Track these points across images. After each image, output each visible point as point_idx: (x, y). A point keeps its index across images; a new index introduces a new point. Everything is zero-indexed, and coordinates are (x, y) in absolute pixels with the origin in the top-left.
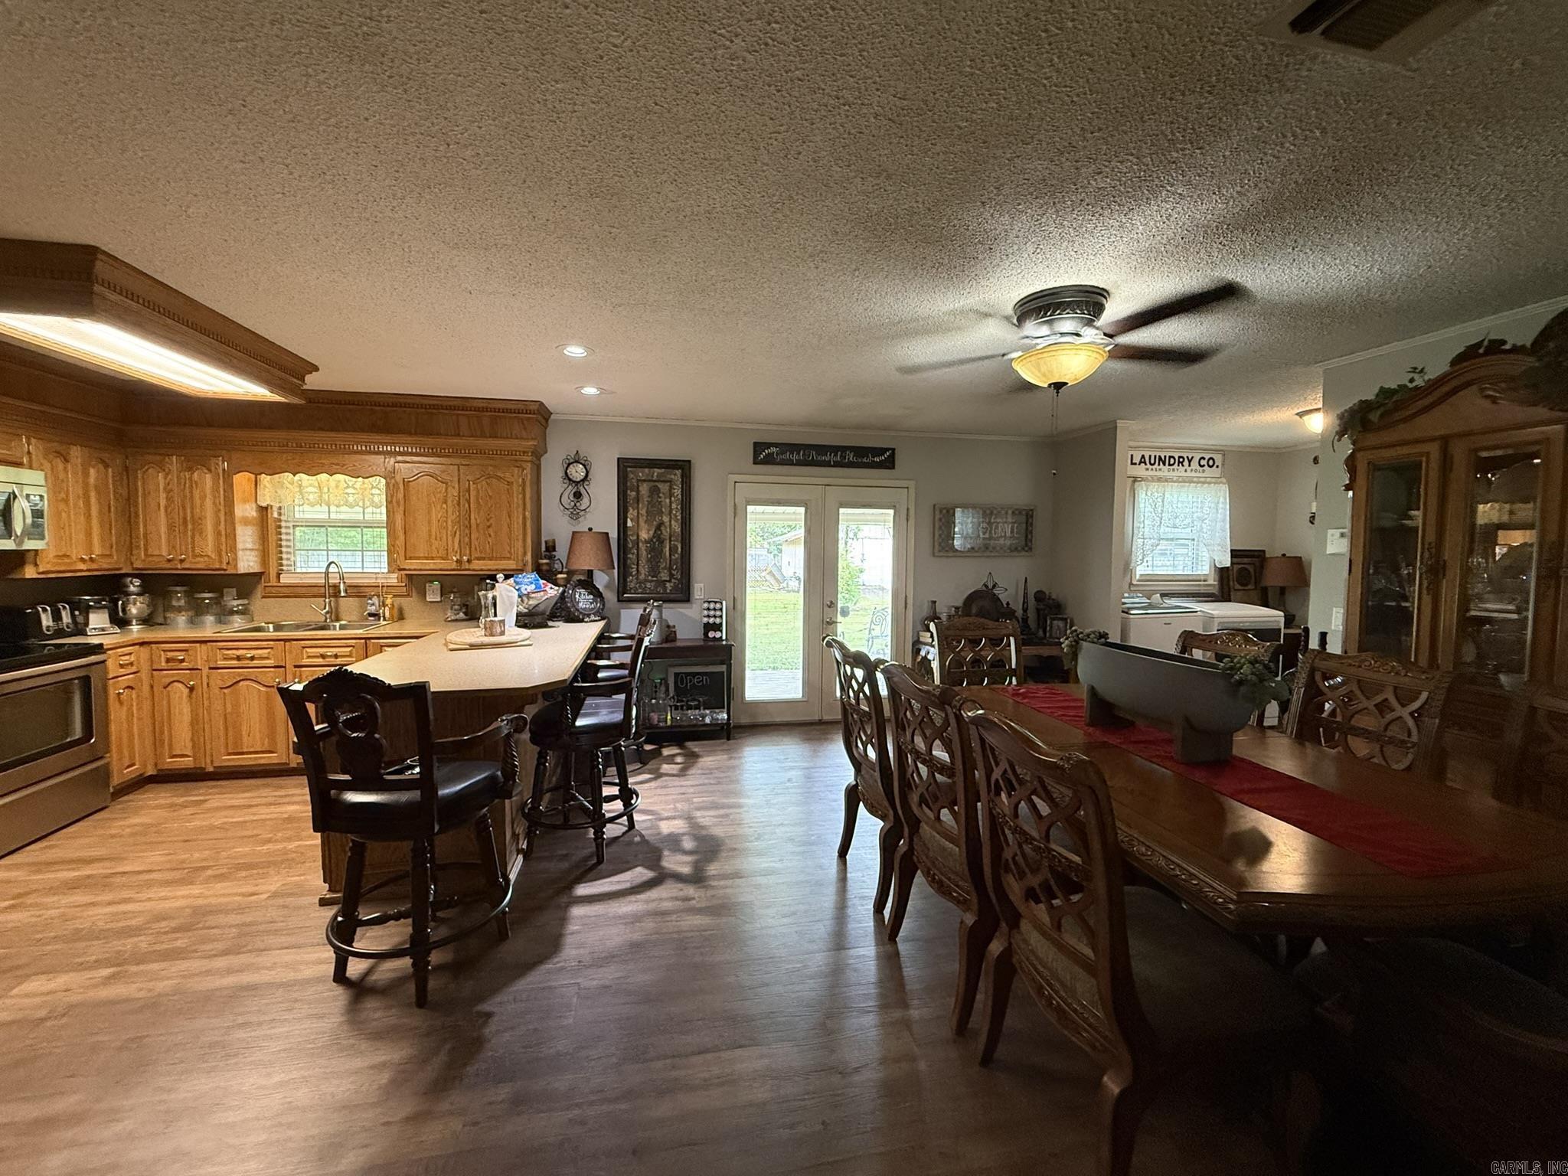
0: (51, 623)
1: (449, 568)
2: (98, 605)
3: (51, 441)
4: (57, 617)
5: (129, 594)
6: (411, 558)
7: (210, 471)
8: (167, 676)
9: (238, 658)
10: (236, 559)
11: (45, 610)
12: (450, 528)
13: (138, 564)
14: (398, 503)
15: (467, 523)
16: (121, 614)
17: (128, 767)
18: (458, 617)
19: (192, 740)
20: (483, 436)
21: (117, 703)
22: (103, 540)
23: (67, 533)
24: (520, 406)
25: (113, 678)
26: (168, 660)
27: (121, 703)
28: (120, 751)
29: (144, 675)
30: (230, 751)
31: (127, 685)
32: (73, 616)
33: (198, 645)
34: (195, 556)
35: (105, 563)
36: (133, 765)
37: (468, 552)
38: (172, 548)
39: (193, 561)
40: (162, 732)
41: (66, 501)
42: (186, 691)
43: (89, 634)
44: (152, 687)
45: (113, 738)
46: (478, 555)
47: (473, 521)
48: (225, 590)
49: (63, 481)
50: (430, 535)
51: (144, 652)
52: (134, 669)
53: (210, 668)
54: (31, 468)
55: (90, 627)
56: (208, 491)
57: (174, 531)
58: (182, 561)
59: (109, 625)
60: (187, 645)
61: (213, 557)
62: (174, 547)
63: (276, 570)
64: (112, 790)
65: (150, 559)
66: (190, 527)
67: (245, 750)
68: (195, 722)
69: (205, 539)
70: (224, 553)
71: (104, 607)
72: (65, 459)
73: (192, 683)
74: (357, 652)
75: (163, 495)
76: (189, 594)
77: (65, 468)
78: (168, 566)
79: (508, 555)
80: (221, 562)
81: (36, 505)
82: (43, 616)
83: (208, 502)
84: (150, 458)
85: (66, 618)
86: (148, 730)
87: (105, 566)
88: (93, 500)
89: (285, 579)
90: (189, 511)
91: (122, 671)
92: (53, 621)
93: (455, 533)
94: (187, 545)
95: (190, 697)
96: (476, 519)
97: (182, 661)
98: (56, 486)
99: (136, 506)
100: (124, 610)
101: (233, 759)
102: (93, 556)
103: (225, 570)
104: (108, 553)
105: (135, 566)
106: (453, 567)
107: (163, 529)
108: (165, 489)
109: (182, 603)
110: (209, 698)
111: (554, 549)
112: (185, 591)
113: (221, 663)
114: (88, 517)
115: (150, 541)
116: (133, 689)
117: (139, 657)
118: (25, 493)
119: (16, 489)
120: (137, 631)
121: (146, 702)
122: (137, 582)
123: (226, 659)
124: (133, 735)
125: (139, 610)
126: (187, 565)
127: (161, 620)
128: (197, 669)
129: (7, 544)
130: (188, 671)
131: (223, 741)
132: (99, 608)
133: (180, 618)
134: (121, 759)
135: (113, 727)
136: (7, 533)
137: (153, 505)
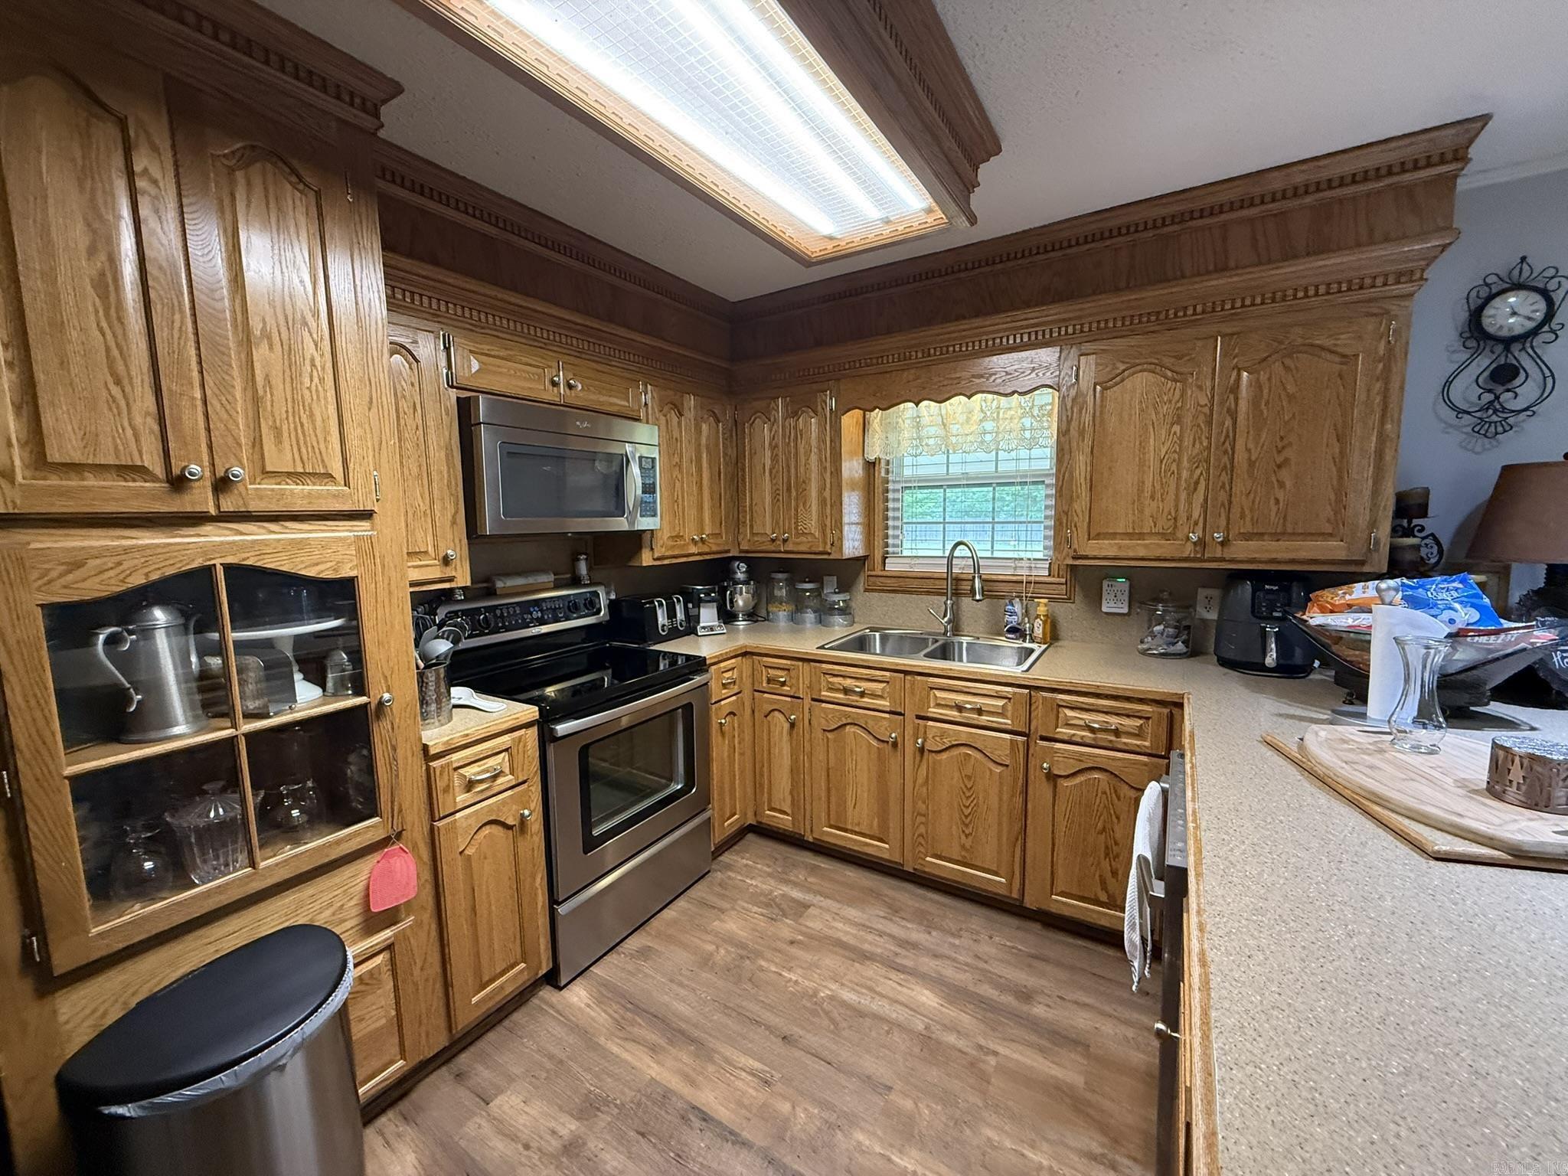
0: (666, 622)
1: (1177, 555)
2: (708, 599)
3: (665, 388)
4: (672, 614)
5: (736, 583)
6: (1098, 536)
7: (816, 413)
8: (769, 701)
9: (846, 691)
10: (841, 539)
11: (661, 604)
12: (1185, 474)
13: (744, 545)
14: (1082, 433)
15: (1225, 459)
16: (729, 607)
17: (729, 818)
18: (1172, 650)
19: (791, 793)
20: (1290, 255)
21: (719, 735)
22: (713, 522)
23: (680, 506)
24: (1417, 150)
25: (716, 703)
26: (769, 681)
27: (723, 733)
28: (721, 798)
29: (746, 695)
30: (832, 823)
31: (728, 711)
32: (686, 609)
33: (800, 663)
34: (798, 535)
35: (714, 547)
36: (735, 814)
37: (1223, 522)
39: (796, 541)
40: (762, 775)
41: (679, 466)
42: (786, 726)
43: (700, 634)
44: (753, 712)
45: (715, 782)
46: (1248, 528)
47: (1241, 456)
48: (827, 580)
49: (677, 440)
50: (1140, 491)
51: (746, 662)
52: (736, 689)
53: (814, 700)
54: (647, 423)
55: (702, 625)
56: (814, 443)
57: (778, 499)
58: (785, 541)
59: (717, 623)
60: (789, 662)
61: (817, 534)
62: (777, 523)
63: (881, 554)
64: (713, 848)
65: (756, 538)
66: (794, 494)
67: (849, 827)
68: (794, 771)
69: (808, 510)
70: (828, 531)
71: (712, 601)
72: (679, 413)
73: (792, 717)
74: (1015, 710)
75: (768, 454)
76: (791, 583)
77: (679, 423)
78: (772, 548)
79: (1328, 529)
80: (824, 544)
81: (647, 471)
82: (659, 612)
83: (814, 458)
84: (755, 405)
85: (680, 615)
86: (749, 766)
87: (715, 548)
88: (704, 463)
89: (892, 566)
90: (793, 471)
91: (725, 693)
92: (668, 619)
93: (1197, 483)
94: (790, 519)
95: (790, 734)
96: (1249, 451)
97: (783, 684)
98: (669, 445)
99: (743, 470)
100: (731, 601)
101: (836, 834)
102: (704, 536)
103: (829, 554)
104: (718, 531)
105: (741, 547)
106: (1186, 555)
107: (767, 498)
108: (770, 444)
109: (784, 592)
110: (810, 740)
111: (1423, 511)
112: (786, 580)
113: (825, 694)
114: (700, 486)
115: (755, 514)
116: (735, 715)
117: (741, 673)
118: (637, 455)
119: (628, 448)
120: (743, 636)
121: (748, 732)
122: (743, 567)
123: (830, 689)
124: (734, 775)
125: (745, 602)
126: (790, 547)
127: (763, 613)
128: (799, 698)
129: (621, 524)
130: (789, 699)
131: (824, 806)
132: (709, 602)
133: (782, 614)
134: (722, 809)
135: (715, 768)
136: (619, 509)
137: (759, 468)
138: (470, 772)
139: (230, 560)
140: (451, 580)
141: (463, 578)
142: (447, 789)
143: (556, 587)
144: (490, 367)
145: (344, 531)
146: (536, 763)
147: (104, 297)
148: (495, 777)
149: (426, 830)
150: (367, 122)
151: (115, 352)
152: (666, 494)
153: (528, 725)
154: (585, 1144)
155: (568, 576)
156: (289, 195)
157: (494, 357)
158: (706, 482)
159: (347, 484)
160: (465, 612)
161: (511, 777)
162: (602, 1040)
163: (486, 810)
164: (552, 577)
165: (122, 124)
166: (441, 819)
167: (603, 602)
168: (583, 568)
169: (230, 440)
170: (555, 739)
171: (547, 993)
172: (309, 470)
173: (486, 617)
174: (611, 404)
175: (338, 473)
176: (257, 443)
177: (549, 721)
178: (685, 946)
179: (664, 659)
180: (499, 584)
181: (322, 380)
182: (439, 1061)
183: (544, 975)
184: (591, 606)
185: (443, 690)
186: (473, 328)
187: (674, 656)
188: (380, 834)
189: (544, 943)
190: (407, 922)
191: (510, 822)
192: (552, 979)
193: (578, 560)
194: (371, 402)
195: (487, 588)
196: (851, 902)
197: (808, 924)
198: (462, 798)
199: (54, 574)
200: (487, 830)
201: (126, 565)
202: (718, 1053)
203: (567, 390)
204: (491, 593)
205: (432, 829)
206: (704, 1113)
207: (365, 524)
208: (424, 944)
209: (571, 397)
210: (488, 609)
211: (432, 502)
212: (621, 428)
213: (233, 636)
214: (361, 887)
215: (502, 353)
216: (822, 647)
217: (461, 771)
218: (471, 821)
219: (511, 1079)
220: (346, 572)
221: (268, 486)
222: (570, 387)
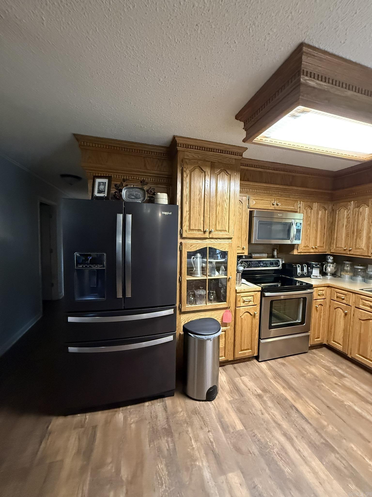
0: (300, 272)
2: (316, 267)
3: (307, 202)
4: (302, 270)
5: (328, 263)
7: (368, 206)
8: (336, 304)
9: (370, 307)
11: (299, 266)
13: (332, 251)
16: (324, 271)
17: (317, 338)
19: (343, 337)
21: (315, 310)
22: (320, 241)
23: (309, 237)
25: (315, 300)
26: (337, 297)
27: (317, 310)
28: (314, 331)
29: (328, 300)
30: (360, 354)
31: (320, 304)
32: (308, 269)
33: (351, 294)
34: (356, 249)
35: (320, 251)
36: (319, 338)
38: (346, 244)
39: (355, 251)
40: (331, 329)
41: (310, 225)
42: (343, 314)
43: (312, 277)
44: (330, 306)
45: (312, 325)
48: (369, 266)
49: (309, 217)
51: (329, 290)
52: (323, 297)
53: (356, 307)
54: (300, 213)
55: (313, 275)
56: (366, 216)
57: (348, 236)
58: (350, 250)
59: (319, 275)
60: (346, 292)
61: (365, 249)
62: (347, 244)
64: (309, 346)
65: (337, 249)
66: (355, 234)
67: (368, 358)
68: (345, 330)
69: (362, 240)
70: (370, 248)
71: (318, 268)
72: (311, 209)
73: (346, 311)
75: (345, 220)
76: (352, 265)
77: (311, 212)
78: (344, 252)
80: (368, 252)
81: (298, 227)
82: (298, 269)
84: (342, 204)
85: (305, 271)
86: (326, 324)
88: (319, 224)
90: (356, 226)
91: (319, 297)
92: (301, 271)
94: (353, 243)
95: (345, 317)
97: (343, 299)
98: (307, 219)
99: (335, 226)
100: (325, 269)
101: (362, 359)
102: (317, 247)
103: (370, 257)
104: (322, 246)
105: (331, 251)
107: (344, 235)
108: (347, 217)
109: (349, 268)
110: (353, 321)
112: (350, 264)
113: (361, 306)
114: (317, 231)
115: (338, 241)
116: (322, 305)
117: (326, 292)
118: (296, 222)
119: (293, 221)
120: (329, 280)
121: (327, 313)
122: (332, 258)
123: (364, 305)
124: (320, 325)
125: (331, 269)
126: (352, 253)
127: (339, 275)
128: (350, 305)
129: (288, 242)
130: (345, 305)
131: (357, 346)
132: (316, 268)
133: (347, 276)
134: (314, 334)
135: (313, 320)
136: (288, 238)
137: (341, 225)
138: (244, 298)
139: (210, 246)
140: (243, 253)
141: (246, 253)
142: (239, 301)
143: (268, 258)
144: (258, 203)
145: (227, 241)
146: (259, 301)
147: (199, 202)
148: (249, 301)
149: (234, 309)
150: (240, 157)
151: (200, 210)
152: (304, 233)
153: (258, 291)
154: (263, 397)
155: (271, 255)
156: (226, 176)
157: (259, 200)
158: (319, 229)
159: (228, 232)
160: (245, 261)
161: (253, 303)
162: (269, 379)
163: (247, 309)
164: (267, 255)
165: (205, 172)
166: (237, 307)
167: (281, 263)
168: (275, 253)
169: (212, 224)
170: (265, 296)
171: (255, 361)
172: (223, 229)
173: (249, 263)
174: (289, 208)
175: (227, 230)
176: (216, 225)
177: (263, 291)
178: (296, 368)
179: (298, 283)
180: (253, 255)
181: (227, 212)
182: (231, 363)
183: (255, 356)
184: (277, 264)
185: (240, 278)
186: (254, 194)
187: (302, 283)
188: (226, 306)
189: (256, 347)
190: (229, 327)
191: (252, 314)
192: (257, 358)
193: (274, 251)
194: (234, 215)
195: (250, 256)
196: (365, 383)
197: (344, 381)
198: (242, 304)
199: (189, 247)
200: (246, 313)
201: (197, 246)
202: (304, 398)
203: (277, 206)
204: (251, 257)
205: (235, 309)
206: (297, 409)
207: (230, 240)
208: (231, 333)
209: (277, 208)
210: (250, 261)
211: (242, 235)
212: (291, 215)
213: (208, 260)
214: (221, 316)
215: (261, 199)
216: (362, 290)
217: (243, 298)
218: (243, 310)
219: (246, 375)
220: (226, 250)
221: (216, 232)
222: (277, 205)
